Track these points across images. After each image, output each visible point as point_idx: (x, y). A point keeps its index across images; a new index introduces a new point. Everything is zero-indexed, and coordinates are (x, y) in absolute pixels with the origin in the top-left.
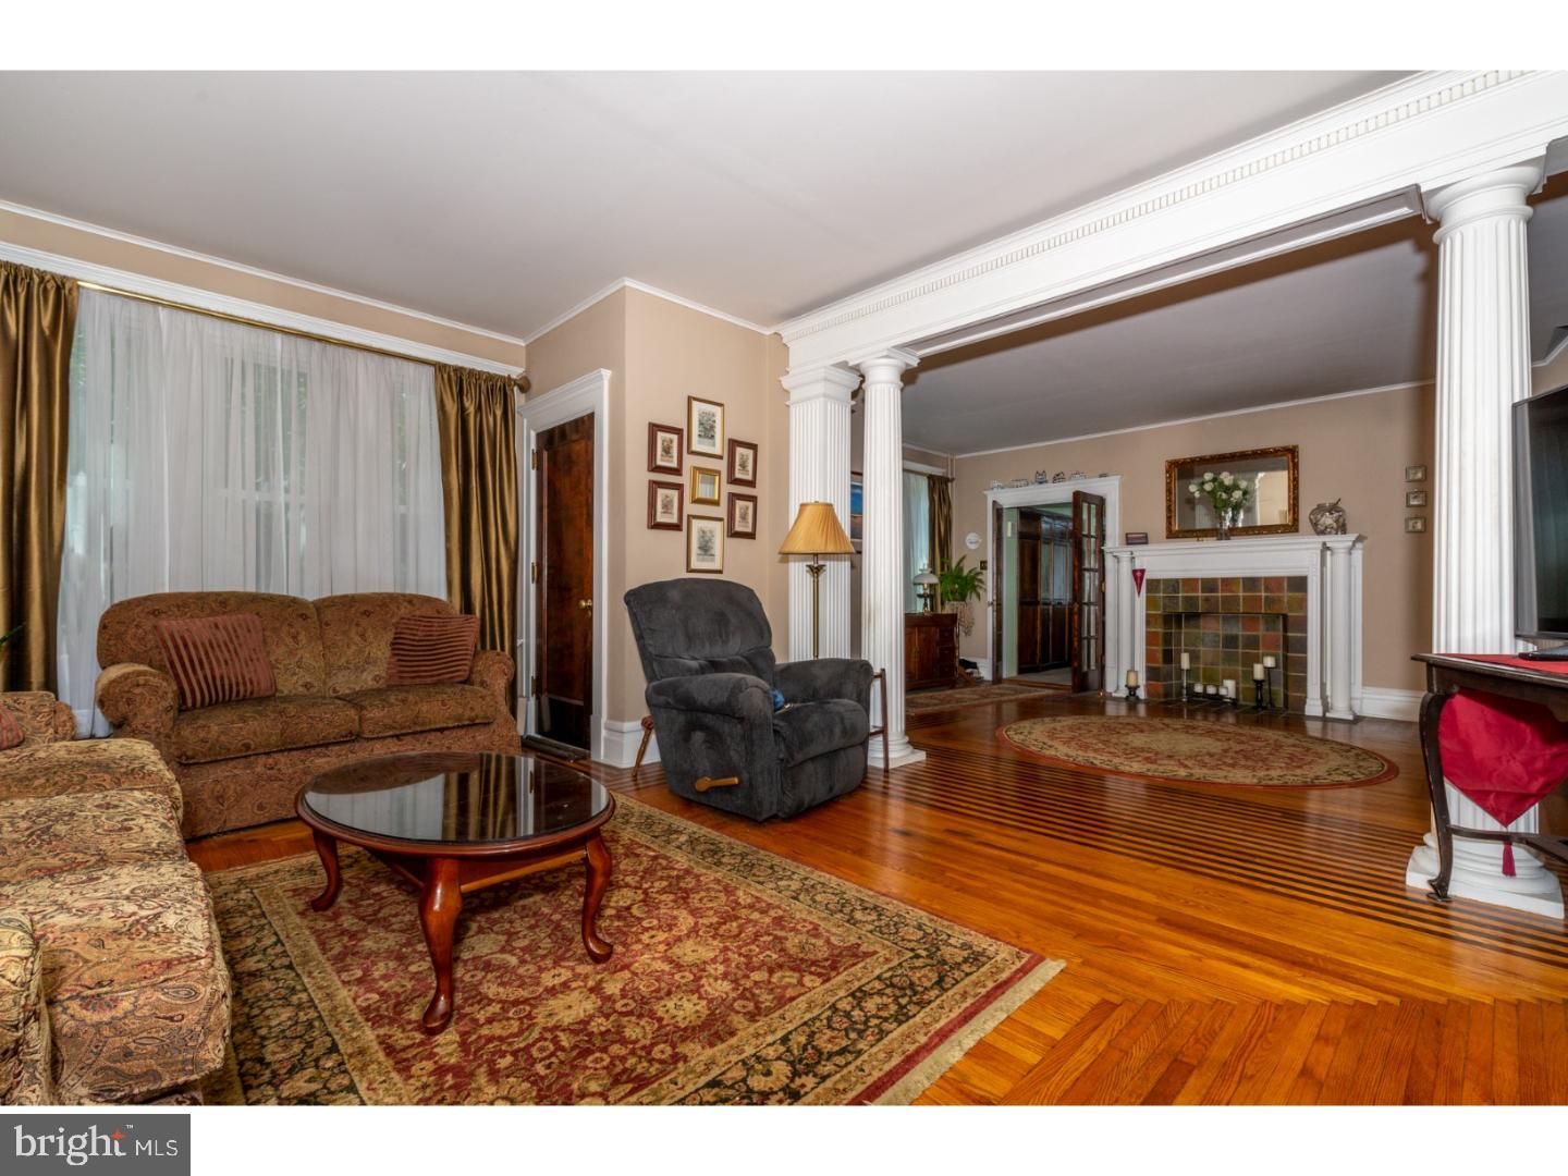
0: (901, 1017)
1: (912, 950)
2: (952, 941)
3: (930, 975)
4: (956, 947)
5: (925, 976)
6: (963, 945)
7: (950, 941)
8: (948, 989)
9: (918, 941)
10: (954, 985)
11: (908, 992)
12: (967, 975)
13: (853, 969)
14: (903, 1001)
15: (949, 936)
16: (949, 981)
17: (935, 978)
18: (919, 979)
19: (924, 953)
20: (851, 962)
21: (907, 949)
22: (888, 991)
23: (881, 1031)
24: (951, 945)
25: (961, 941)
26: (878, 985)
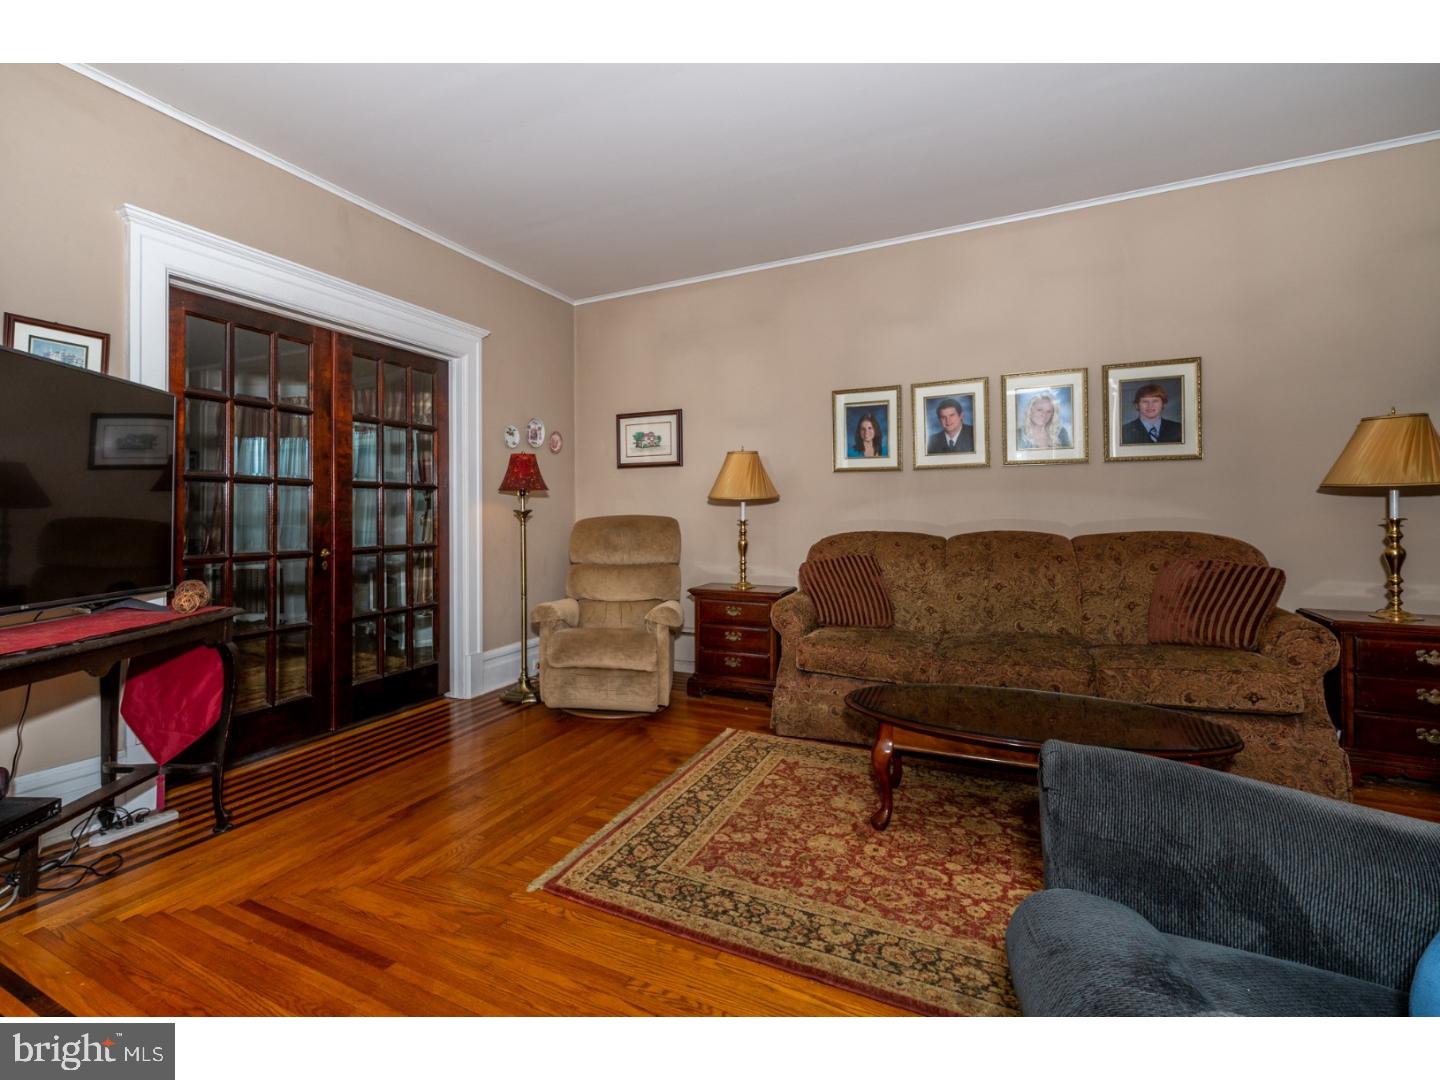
0: (652, 827)
1: (659, 873)
2: (627, 888)
3: (639, 854)
4: (623, 881)
5: (643, 853)
6: (616, 885)
7: (628, 887)
8: (625, 845)
9: (658, 882)
10: (621, 849)
11: (652, 840)
12: (611, 858)
13: (699, 849)
14: (653, 835)
15: (630, 892)
16: (625, 852)
17: (636, 852)
18: (646, 850)
19: (649, 871)
20: (704, 854)
21: (664, 873)
22: (666, 839)
23: (661, 818)
24: (628, 883)
25: (619, 888)
26: (675, 841)
